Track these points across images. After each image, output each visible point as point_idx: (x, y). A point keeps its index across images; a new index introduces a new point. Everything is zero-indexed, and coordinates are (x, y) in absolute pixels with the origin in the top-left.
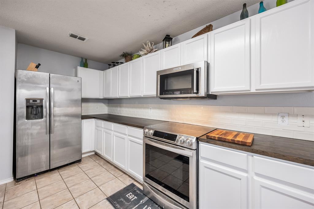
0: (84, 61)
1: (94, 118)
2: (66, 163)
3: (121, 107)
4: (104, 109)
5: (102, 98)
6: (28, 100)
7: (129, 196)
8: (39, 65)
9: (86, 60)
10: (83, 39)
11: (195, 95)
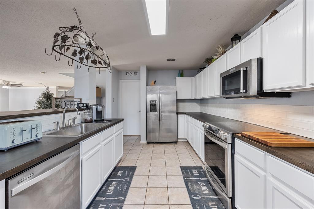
0: (181, 72)
1: (186, 114)
2: (168, 141)
3: (207, 106)
4: (197, 108)
5: (193, 99)
6: (150, 101)
7: (194, 172)
8: (155, 81)
9: (182, 71)
10: (174, 60)
11: (244, 95)
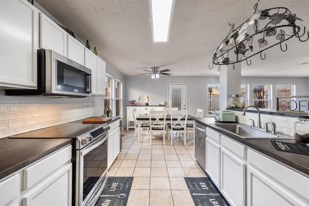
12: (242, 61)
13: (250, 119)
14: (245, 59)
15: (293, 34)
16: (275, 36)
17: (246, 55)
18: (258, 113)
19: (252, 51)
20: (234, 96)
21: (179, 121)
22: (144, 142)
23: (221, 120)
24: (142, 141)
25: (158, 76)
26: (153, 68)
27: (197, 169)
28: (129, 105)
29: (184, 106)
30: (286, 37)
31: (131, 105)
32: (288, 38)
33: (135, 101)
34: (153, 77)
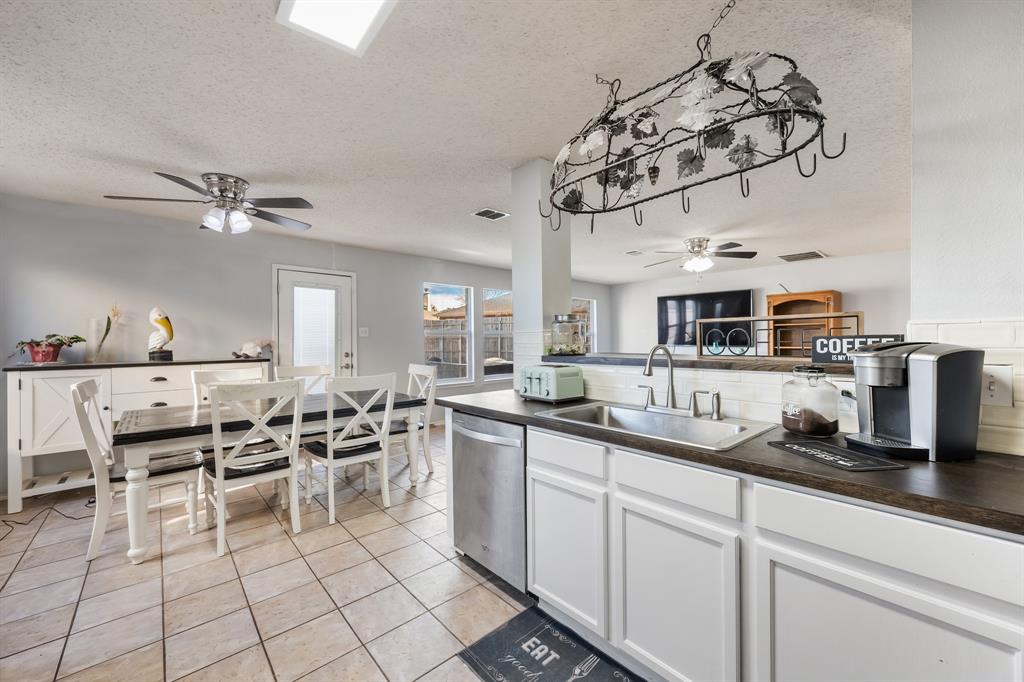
12: (620, 208)
13: (640, 386)
14: (630, 205)
15: (781, 153)
16: (726, 151)
17: (633, 191)
18: (667, 366)
19: (653, 183)
20: (566, 318)
21: (363, 418)
22: (172, 554)
23: (553, 397)
24: (155, 550)
25: (241, 221)
26: (215, 179)
27: (479, 589)
28: (19, 363)
29: (347, 355)
30: (759, 159)
31: (40, 365)
32: (765, 161)
33: (77, 339)
34: (214, 221)
